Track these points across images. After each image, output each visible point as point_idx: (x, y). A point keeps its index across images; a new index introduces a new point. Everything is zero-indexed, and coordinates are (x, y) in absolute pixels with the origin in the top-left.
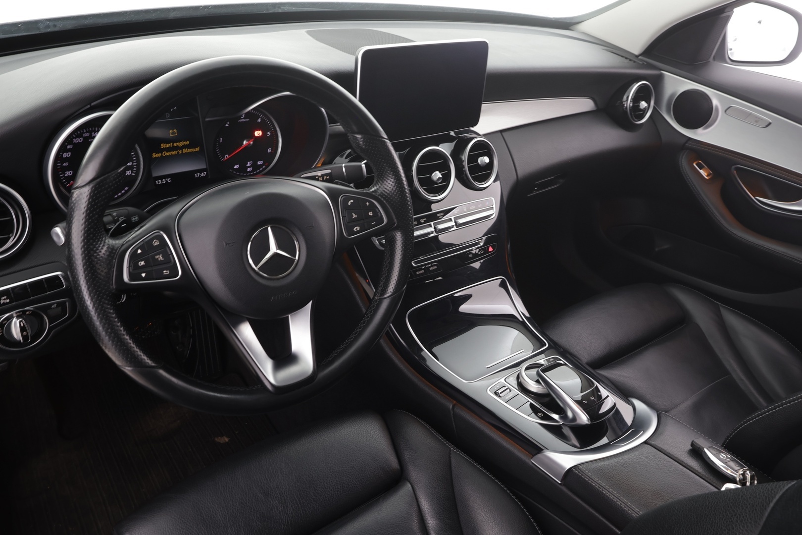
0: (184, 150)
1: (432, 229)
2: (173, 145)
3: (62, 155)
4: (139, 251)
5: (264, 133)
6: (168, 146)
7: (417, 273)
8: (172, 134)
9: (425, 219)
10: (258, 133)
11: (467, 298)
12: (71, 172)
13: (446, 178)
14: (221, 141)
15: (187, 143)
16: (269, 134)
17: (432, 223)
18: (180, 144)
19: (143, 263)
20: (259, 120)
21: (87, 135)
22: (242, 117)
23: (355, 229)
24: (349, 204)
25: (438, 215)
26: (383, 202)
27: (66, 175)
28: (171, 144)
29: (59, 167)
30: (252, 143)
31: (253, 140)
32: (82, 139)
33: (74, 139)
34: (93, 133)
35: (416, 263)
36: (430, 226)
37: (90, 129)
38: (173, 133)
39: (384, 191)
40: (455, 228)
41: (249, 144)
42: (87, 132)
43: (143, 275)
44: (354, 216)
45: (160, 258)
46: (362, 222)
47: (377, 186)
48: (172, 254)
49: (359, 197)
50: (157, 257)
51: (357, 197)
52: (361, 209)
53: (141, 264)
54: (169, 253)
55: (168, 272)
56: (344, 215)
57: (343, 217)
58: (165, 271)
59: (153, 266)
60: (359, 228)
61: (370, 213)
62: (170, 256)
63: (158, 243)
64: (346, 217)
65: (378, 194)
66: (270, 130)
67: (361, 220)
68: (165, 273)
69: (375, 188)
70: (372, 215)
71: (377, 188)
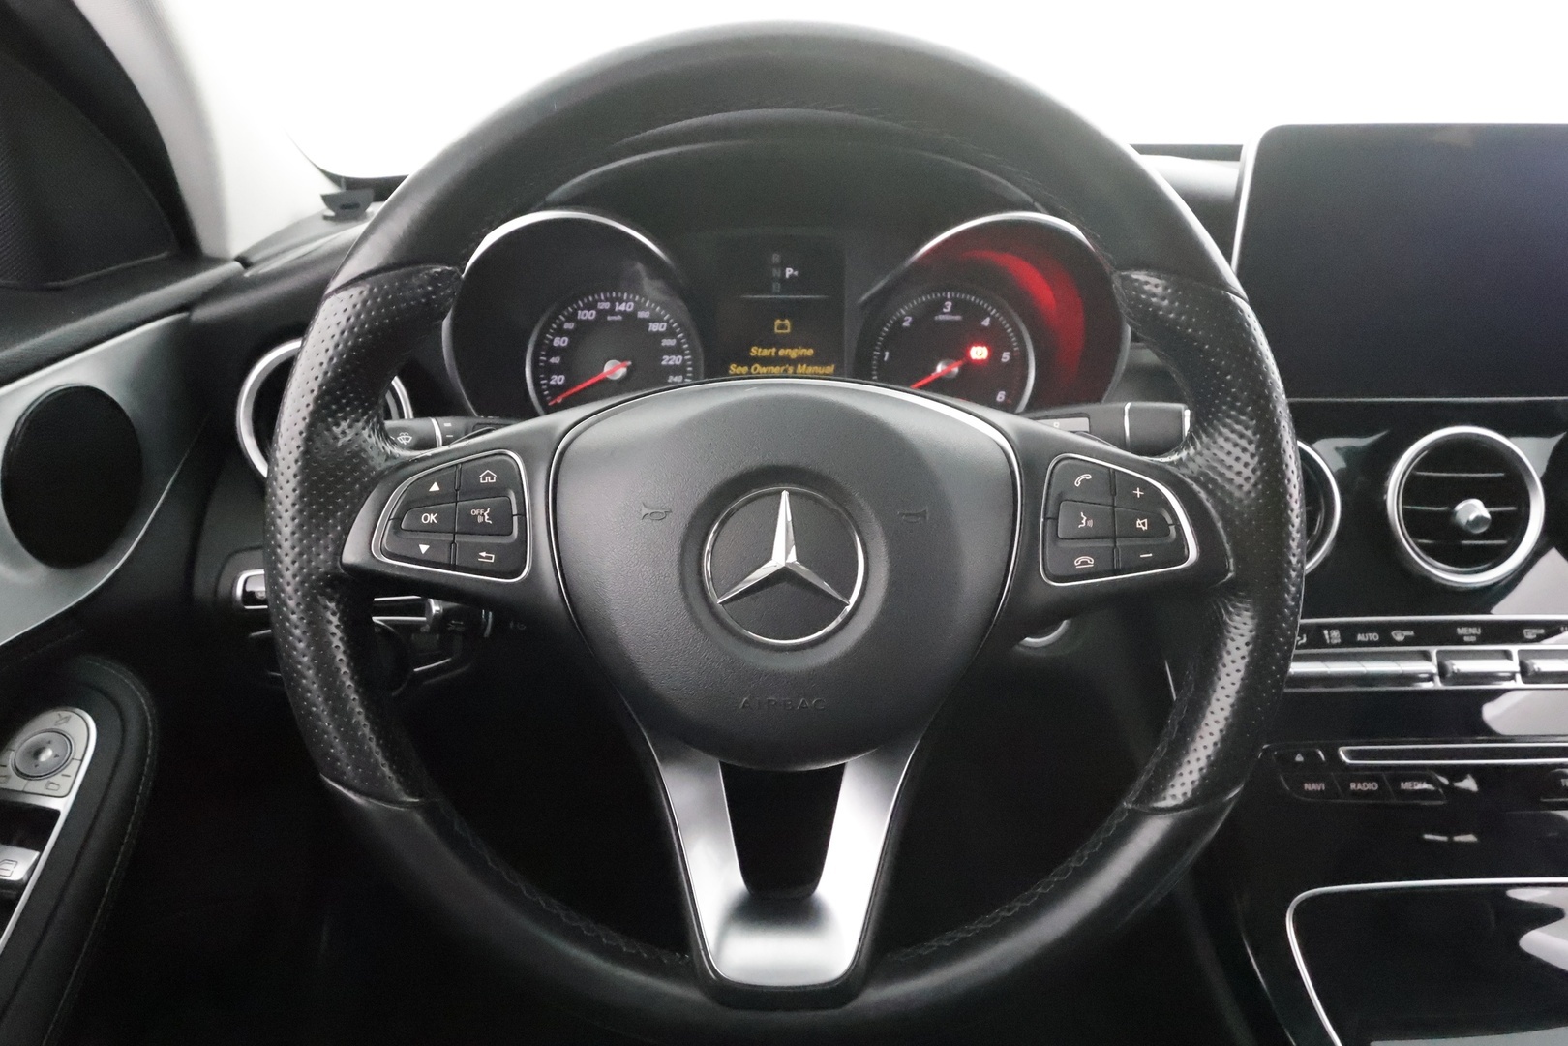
0: (799, 366)
1: (1431, 667)
2: (777, 353)
3: (552, 341)
4: (435, 488)
5: (995, 355)
6: (766, 352)
7: (1353, 786)
8: (778, 329)
9: (1411, 633)
10: (979, 353)
11: (1546, 915)
12: (563, 377)
13: (1509, 527)
14: (886, 359)
15: (810, 352)
16: (1006, 357)
17: (1434, 650)
18: (793, 353)
19: (432, 518)
20: (986, 322)
21: (606, 306)
22: (945, 310)
23: (1078, 562)
24: (1078, 483)
25: (1461, 631)
26: (1195, 495)
27: (552, 382)
28: (774, 350)
29: (542, 364)
30: (956, 370)
31: (960, 363)
32: (594, 312)
33: (579, 312)
34: (617, 304)
35: (1353, 755)
36: (1426, 657)
37: (614, 295)
38: (782, 327)
39: (1213, 468)
40: (1519, 682)
41: (949, 372)
42: (607, 300)
43: (424, 548)
44: (1084, 521)
45: (484, 516)
46: (1109, 544)
47: (1192, 448)
48: (522, 515)
49: (1114, 469)
50: (477, 512)
51: (1109, 468)
52: (1114, 507)
53: (426, 520)
54: (515, 512)
55: (490, 558)
56: (1049, 515)
57: (1046, 519)
58: (484, 554)
59: (457, 533)
60: (1091, 561)
61: (1139, 521)
62: (515, 519)
63: (492, 479)
64: (1056, 519)
65: (1184, 471)
66: (1009, 348)
67: (1108, 538)
68: (482, 557)
69: (1183, 454)
70: (1146, 528)
71: (1188, 454)
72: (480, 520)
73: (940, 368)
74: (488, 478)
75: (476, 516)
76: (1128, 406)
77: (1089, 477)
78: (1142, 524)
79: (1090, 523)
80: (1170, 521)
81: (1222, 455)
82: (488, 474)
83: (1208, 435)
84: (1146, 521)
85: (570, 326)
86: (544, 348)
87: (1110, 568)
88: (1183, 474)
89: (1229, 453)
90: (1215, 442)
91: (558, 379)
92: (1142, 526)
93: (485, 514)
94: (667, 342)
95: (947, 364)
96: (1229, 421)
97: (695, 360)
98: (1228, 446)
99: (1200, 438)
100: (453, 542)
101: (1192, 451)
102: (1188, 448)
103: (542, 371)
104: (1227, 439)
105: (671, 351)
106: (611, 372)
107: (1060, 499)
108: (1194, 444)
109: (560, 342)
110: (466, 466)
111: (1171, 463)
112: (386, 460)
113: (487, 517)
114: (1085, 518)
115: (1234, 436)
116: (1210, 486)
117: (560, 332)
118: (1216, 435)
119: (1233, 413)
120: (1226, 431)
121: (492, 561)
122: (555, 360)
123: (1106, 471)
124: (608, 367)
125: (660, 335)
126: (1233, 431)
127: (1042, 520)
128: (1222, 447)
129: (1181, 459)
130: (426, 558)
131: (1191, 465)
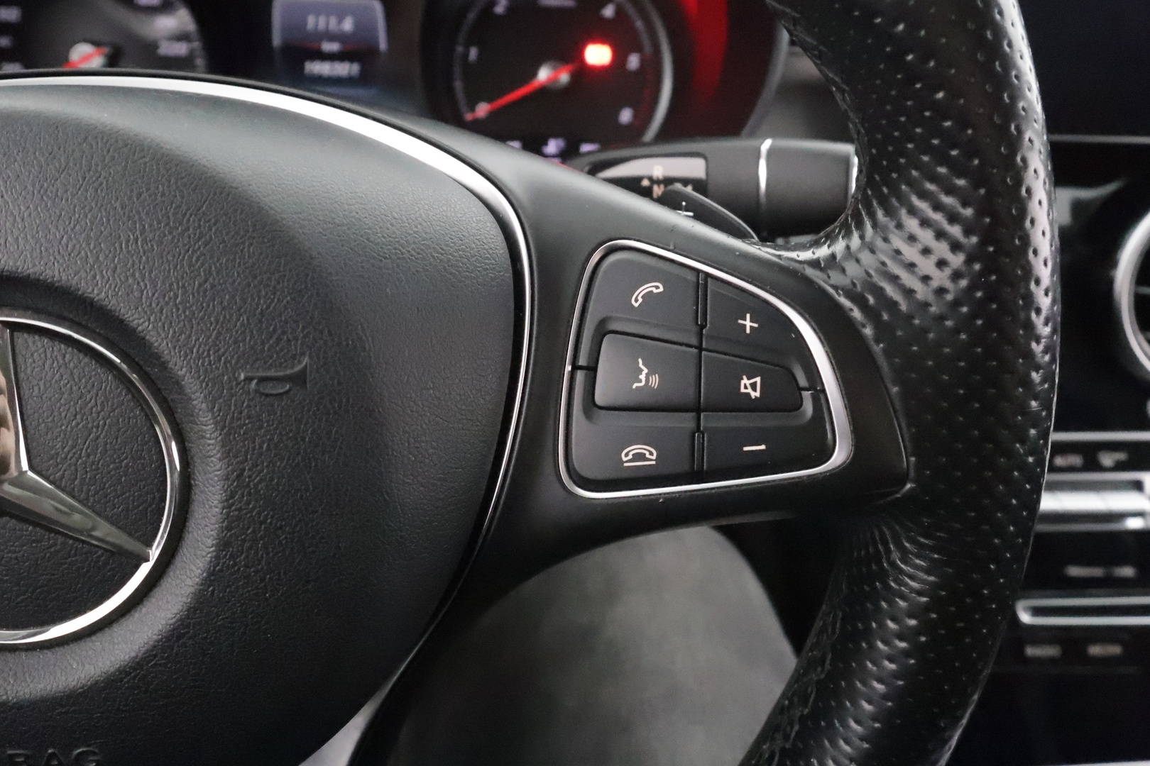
5: (619, 58)
10: (598, 55)
14: (472, 58)
16: (634, 61)
20: (609, 11)
23: (627, 455)
30: (565, 77)
31: (571, 67)
39: (894, 279)
41: (555, 81)
44: (643, 377)
46: (685, 421)
47: (856, 235)
49: (707, 275)
51: (698, 271)
52: (700, 348)
56: (582, 361)
57: (575, 367)
60: (651, 455)
61: (745, 381)
64: (592, 369)
65: (836, 278)
66: (638, 48)
67: (686, 410)
69: (839, 247)
70: (758, 394)
71: (848, 247)
73: (544, 74)
76: (767, 144)
77: (656, 288)
78: (750, 387)
79: (655, 381)
80: (803, 381)
81: (911, 253)
83: (890, 212)
84: (758, 380)
87: (684, 467)
88: (836, 288)
89: (926, 251)
90: (899, 226)
92: (750, 390)
95: (555, 68)
96: (931, 187)
98: (927, 237)
99: (872, 215)
101: (855, 241)
102: (848, 235)
104: (925, 223)
106: (84, 61)
107: (602, 332)
108: (860, 225)
111: (815, 264)
114: (646, 371)
115: (938, 217)
116: (885, 317)
118: (903, 212)
119: (942, 170)
120: (923, 206)
122: (6, 42)
123: (691, 277)
124: (76, 54)
126: (937, 207)
127: (568, 368)
128: (912, 239)
129: (833, 256)
131: (852, 269)
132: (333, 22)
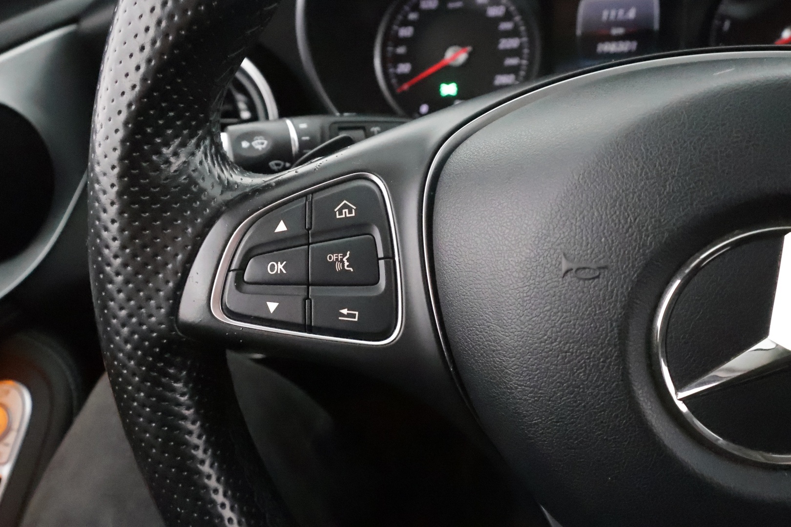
3: (398, 31)
4: (282, 226)
12: (409, 65)
14: (725, 28)
19: (280, 267)
27: (399, 71)
29: (389, 54)
43: (272, 306)
45: (343, 262)
48: (389, 257)
50: (334, 257)
53: (272, 270)
54: (381, 254)
55: (353, 316)
58: (345, 311)
59: (313, 285)
62: (382, 263)
63: (350, 212)
68: (343, 315)
72: (338, 267)
74: (345, 212)
75: (334, 263)
82: (345, 206)
85: (413, 16)
86: (392, 39)
91: (404, 68)
93: (345, 259)
94: (506, 26)
97: (531, 42)
100: (308, 298)
103: (389, 61)
105: (508, 34)
106: (454, 58)
109: (406, 32)
110: (318, 196)
112: (222, 193)
113: (346, 264)
117: (406, 23)
121: (356, 319)
122: (401, 50)
124: (450, 54)
125: (497, 20)
130: (276, 318)
132: (621, 12)
